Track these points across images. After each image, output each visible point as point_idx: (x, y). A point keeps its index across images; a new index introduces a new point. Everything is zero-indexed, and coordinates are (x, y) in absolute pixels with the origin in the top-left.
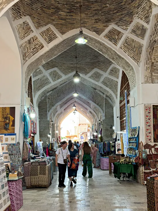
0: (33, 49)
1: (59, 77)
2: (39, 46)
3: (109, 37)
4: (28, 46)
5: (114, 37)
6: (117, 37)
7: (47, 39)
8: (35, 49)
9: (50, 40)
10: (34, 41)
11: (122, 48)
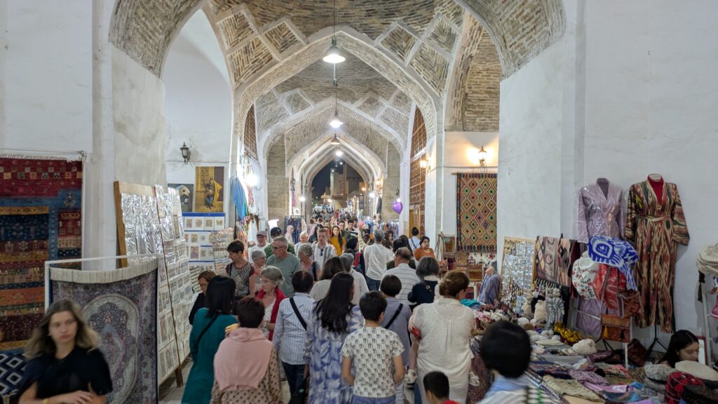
0: (253, 63)
1: (304, 106)
2: (264, 58)
3: (391, 44)
4: (244, 57)
5: (399, 44)
6: (404, 44)
7: (279, 44)
8: (256, 63)
9: (283, 47)
10: (254, 48)
11: (414, 64)
